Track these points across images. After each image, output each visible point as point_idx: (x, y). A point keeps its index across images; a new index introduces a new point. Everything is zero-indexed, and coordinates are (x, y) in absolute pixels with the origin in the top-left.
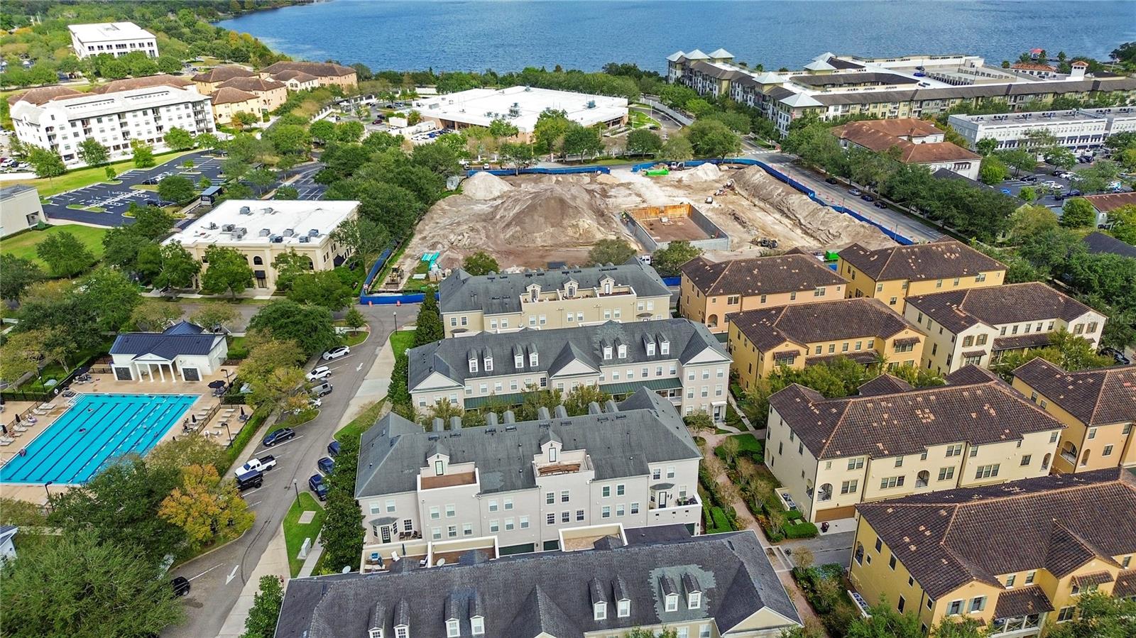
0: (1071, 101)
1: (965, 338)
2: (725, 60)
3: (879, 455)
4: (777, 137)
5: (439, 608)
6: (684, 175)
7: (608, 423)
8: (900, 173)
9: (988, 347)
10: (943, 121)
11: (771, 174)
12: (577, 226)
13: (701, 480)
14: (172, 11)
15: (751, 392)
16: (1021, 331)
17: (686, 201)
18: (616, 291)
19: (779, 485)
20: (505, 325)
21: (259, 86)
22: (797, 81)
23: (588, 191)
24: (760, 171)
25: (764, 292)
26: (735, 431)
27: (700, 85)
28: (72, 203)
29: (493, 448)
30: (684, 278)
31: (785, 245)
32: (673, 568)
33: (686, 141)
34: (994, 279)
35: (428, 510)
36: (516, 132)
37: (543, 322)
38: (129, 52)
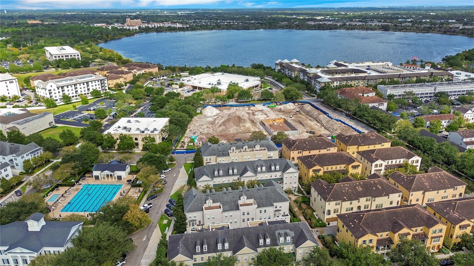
0: (423, 79)
1: (375, 165)
2: (296, 63)
3: (344, 200)
4: (315, 92)
5: (215, 241)
6: (282, 107)
7: (260, 191)
8: (358, 107)
9: (383, 168)
10: (375, 87)
11: (313, 107)
12: (244, 126)
13: (290, 210)
14: (82, 40)
15: (305, 182)
16: (394, 163)
17: (283, 117)
18: (261, 149)
19: (314, 211)
20: (224, 161)
21: (122, 72)
22: (323, 72)
23: (248, 113)
24: (309, 106)
25: (310, 150)
26: (301, 195)
27: (287, 72)
28: (62, 118)
29: (226, 198)
30: (283, 145)
31: (318, 133)
32: (282, 231)
33: (282, 95)
34: (387, 145)
35: (206, 217)
36: (220, 91)
37: (236, 159)
38: (70, 58)
